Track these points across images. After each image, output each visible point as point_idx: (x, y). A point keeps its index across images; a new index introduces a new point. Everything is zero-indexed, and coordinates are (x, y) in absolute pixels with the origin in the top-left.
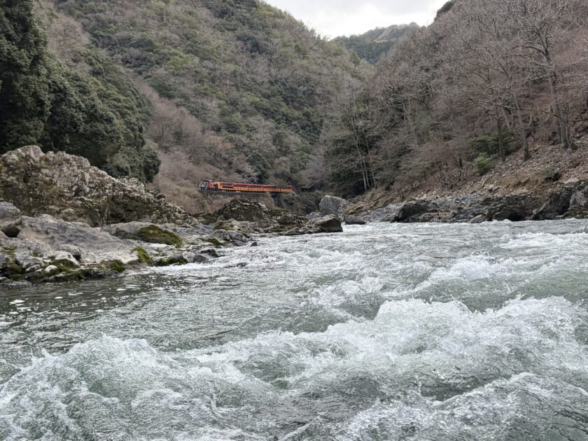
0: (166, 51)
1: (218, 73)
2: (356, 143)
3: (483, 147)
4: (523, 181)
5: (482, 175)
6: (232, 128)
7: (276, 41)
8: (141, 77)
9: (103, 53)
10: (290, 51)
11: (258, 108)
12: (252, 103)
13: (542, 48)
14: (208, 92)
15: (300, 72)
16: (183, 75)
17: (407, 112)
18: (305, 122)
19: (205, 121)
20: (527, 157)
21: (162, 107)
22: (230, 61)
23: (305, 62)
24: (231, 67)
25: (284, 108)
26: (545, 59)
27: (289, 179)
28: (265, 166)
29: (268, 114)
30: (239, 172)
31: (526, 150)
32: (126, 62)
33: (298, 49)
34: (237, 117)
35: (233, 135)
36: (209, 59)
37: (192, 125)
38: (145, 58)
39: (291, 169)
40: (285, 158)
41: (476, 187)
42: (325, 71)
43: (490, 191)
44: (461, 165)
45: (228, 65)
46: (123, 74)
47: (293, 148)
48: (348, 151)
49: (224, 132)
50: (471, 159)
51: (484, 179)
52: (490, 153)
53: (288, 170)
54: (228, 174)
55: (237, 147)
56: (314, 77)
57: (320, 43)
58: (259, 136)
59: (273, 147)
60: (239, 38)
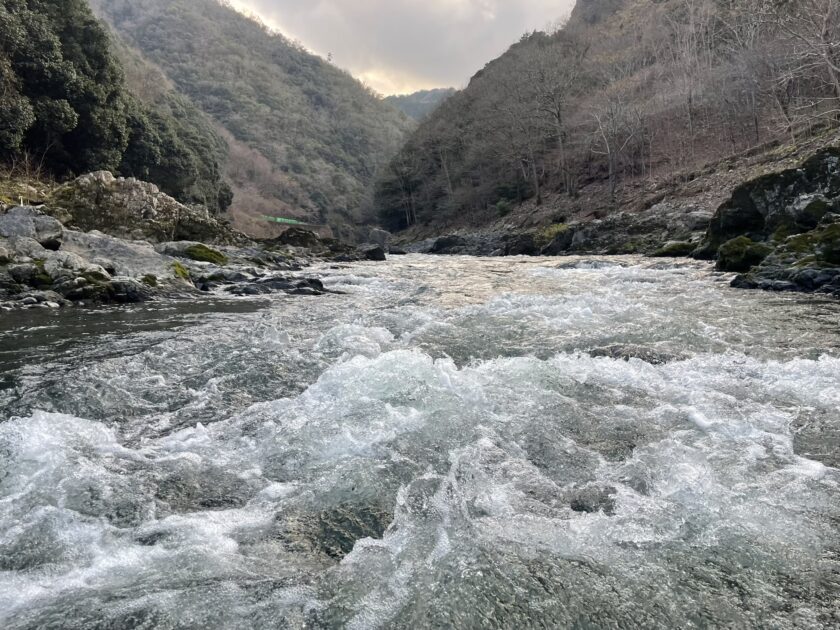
0: (242, 100)
1: (286, 121)
2: (401, 185)
3: (504, 193)
4: (535, 222)
5: (503, 215)
6: (297, 169)
7: (336, 97)
8: (219, 122)
9: (185, 98)
10: (348, 105)
11: (321, 153)
12: (315, 149)
13: (556, 112)
14: (278, 137)
15: (356, 124)
16: (257, 122)
17: (444, 163)
18: (360, 167)
19: (274, 162)
20: (539, 203)
21: (237, 148)
22: (297, 112)
23: (360, 116)
24: (296, 116)
25: (343, 154)
26: (557, 121)
27: (345, 214)
28: (325, 202)
29: (329, 158)
30: (303, 207)
31: (539, 197)
32: (206, 108)
33: (355, 104)
34: (302, 160)
35: (298, 175)
36: (279, 109)
37: (263, 164)
38: (223, 105)
39: (348, 206)
40: (342, 197)
41: (498, 226)
42: (378, 124)
43: (508, 229)
44: (486, 208)
45: (295, 115)
46: (202, 118)
47: (350, 189)
48: (394, 193)
49: (291, 172)
50: (495, 203)
51: (503, 220)
52: (510, 198)
53: (345, 207)
54: (294, 208)
55: (302, 186)
56: (366, 128)
57: (374, 101)
58: (321, 177)
59: (333, 187)
60: (305, 92)
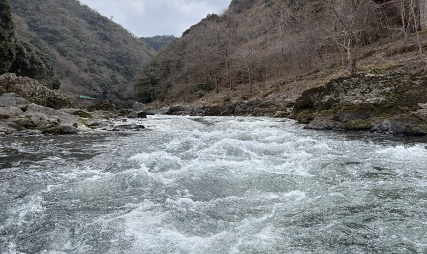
0: (64, 36)
1: (88, 47)
2: (149, 81)
3: (201, 87)
4: (216, 101)
5: (200, 97)
6: (93, 71)
7: (115, 36)
8: (51, 46)
9: (34, 34)
10: (121, 41)
11: (105, 63)
12: (102, 61)
13: (224, 51)
14: (83, 55)
15: (124, 50)
16: (72, 47)
17: (171, 71)
18: (125, 71)
19: (80, 67)
20: (217, 92)
21: (61, 59)
22: (94, 43)
23: (127, 46)
24: (94, 45)
25: (117, 65)
26: (225, 56)
27: (117, 94)
28: (106, 88)
29: (109, 66)
30: (94, 90)
31: (217, 89)
32: (45, 39)
33: (124, 41)
34: (95, 67)
35: (93, 74)
36: (84, 41)
37: (74, 68)
38: (54, 38)
39: (118, 90)
40: (116, 86)
41: (198, 102)
42: (135, 51)
43: (203, 104)
44: (192, 93)
45: (92, 44)
46: (43, 44)
47: (120, 81)
48: (145, 84)
49: (89, 72)
50: (196, 91)
51: (201, 99)
52: (203, 89)
53: (117, 90)
54: (90, 91)
55: (94, 79)
56: (130, 52)
57: (134, 39)
58: (104, 75)
59: (111, 81)
60: (98, 34)
